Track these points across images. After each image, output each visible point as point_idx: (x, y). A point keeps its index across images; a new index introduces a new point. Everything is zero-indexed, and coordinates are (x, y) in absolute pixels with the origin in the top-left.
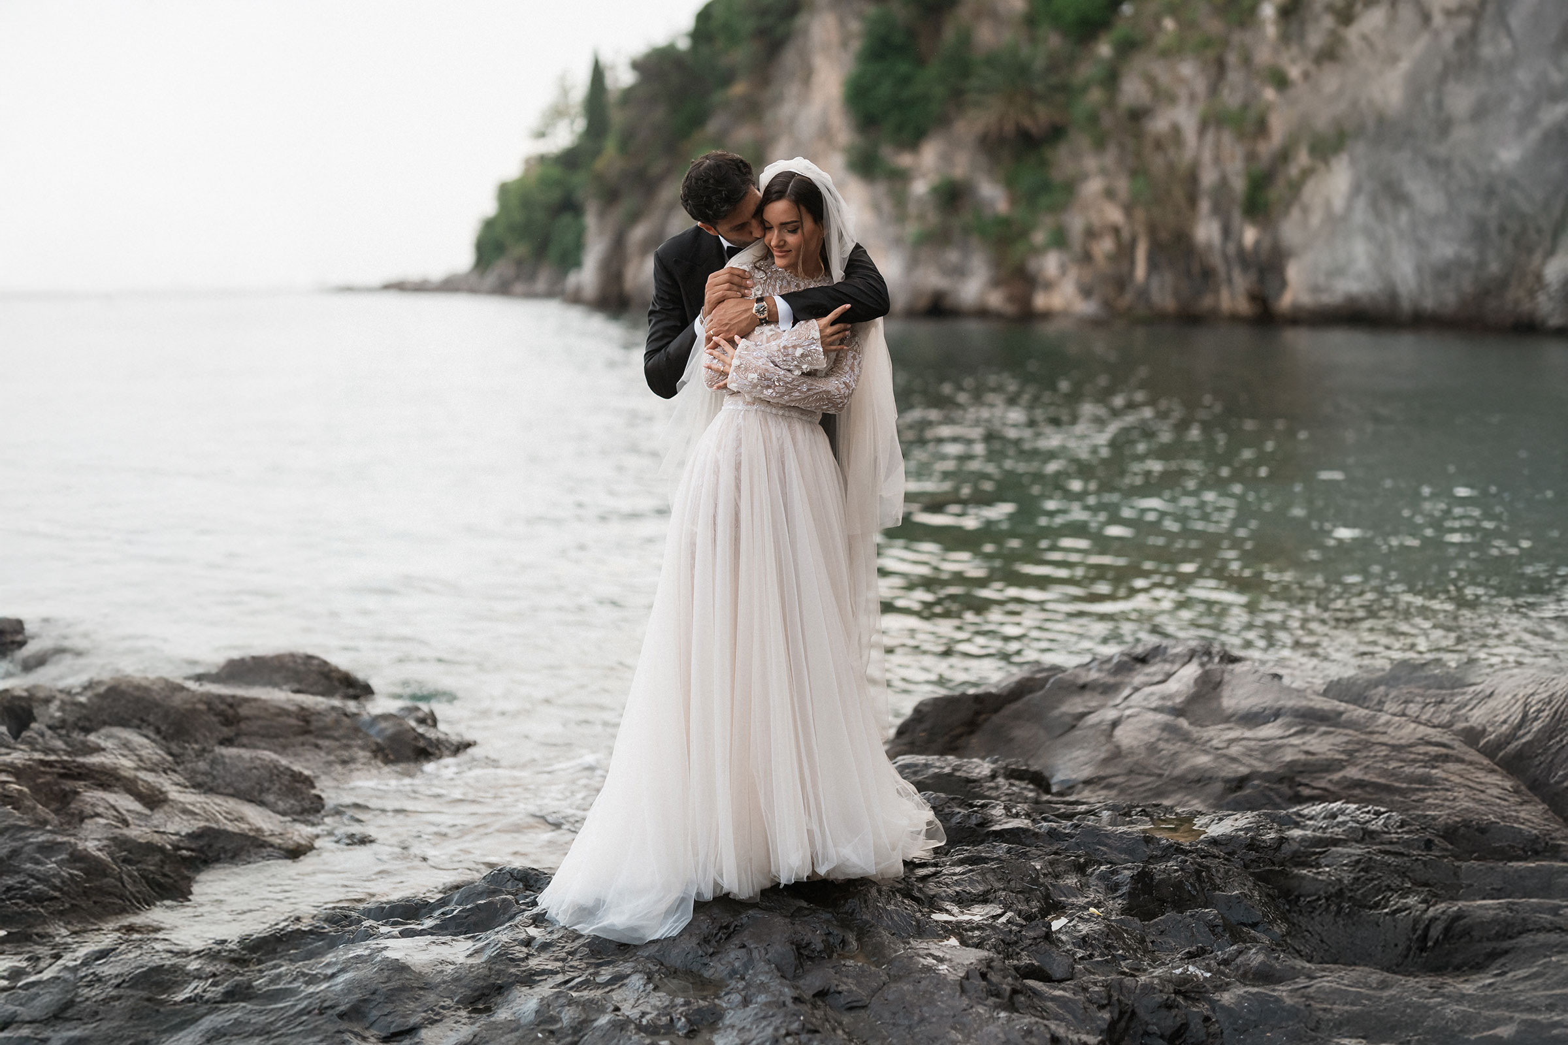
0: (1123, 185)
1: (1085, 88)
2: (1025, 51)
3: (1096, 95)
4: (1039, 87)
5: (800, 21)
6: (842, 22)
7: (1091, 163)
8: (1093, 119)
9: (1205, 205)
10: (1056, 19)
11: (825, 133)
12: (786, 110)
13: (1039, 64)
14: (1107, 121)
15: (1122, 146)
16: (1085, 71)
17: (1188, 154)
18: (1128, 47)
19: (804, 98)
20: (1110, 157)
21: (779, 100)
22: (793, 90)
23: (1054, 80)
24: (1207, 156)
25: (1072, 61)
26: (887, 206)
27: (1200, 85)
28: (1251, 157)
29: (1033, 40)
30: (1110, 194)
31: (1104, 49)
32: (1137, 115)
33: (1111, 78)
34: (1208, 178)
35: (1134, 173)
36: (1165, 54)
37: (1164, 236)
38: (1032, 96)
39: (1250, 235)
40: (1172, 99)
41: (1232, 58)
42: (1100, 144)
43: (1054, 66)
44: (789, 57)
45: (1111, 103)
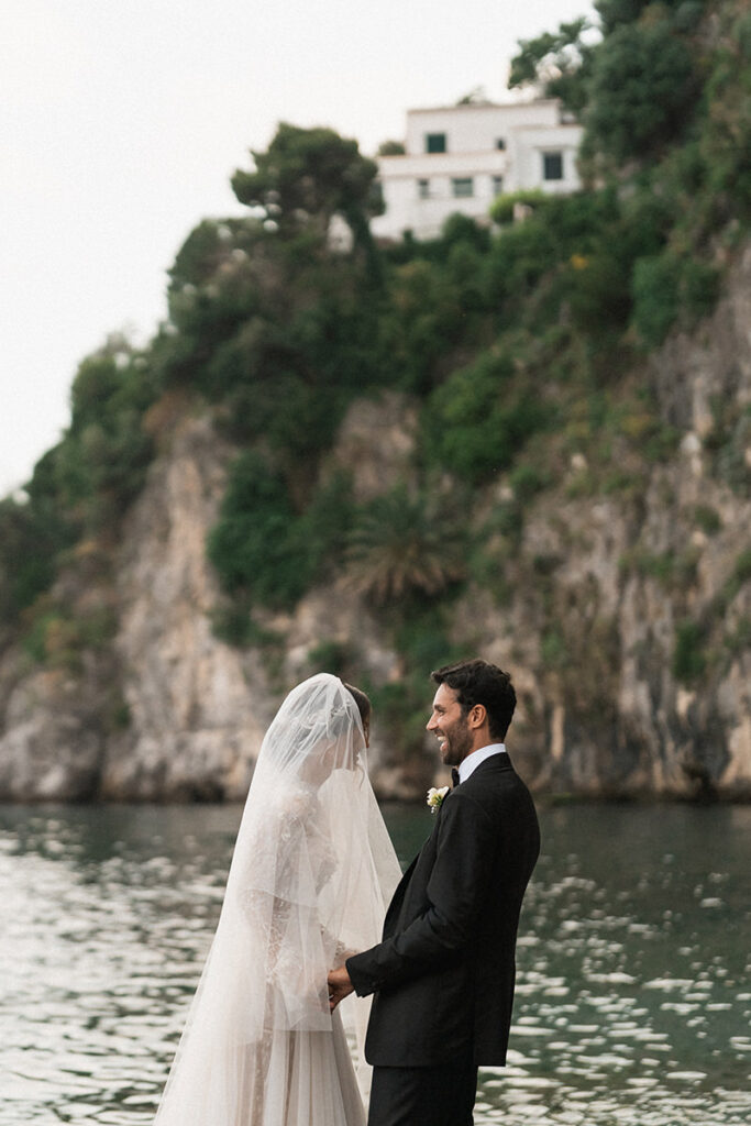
0: (532, 645)
1: (485, 537)
2: (414, 497)
3: (497, 544)
4: (431, 537)
5: (155, 468)
6: (202, 470)
7: (494, 622)
8: (496, 571)
9: (629, 667)
10: (448, 460)
11: (187, 594)
12: (142, 570)
13: (430, 512)
14: (511, 573)
15: (530, 602)
16: (483, 517)
17: (607, 610)
18: (531, 490)
19: (162, 556)
20: (516, 616)
21: (133, 558)
22: (149, 547)
23: (448, 528)
24: (629, 609)
25: (468, 506)
26: (261, 676)
27: (618, 531)
28: (680, 611)
29: (422, 484)
30: (517, 656)
31: (505, 492)
32: (546, 566)
33: (514, 525)
34: (632, 636)
35: (545, 633)
36: (575, 495)
37: (582, 704)
38: (424, 548)
39: (684, 701)
40: (587, 548)
41: (652, 498)
42: (504, 601)
43: (446, 514)
44: (144, 510)
45: (515, 553)
